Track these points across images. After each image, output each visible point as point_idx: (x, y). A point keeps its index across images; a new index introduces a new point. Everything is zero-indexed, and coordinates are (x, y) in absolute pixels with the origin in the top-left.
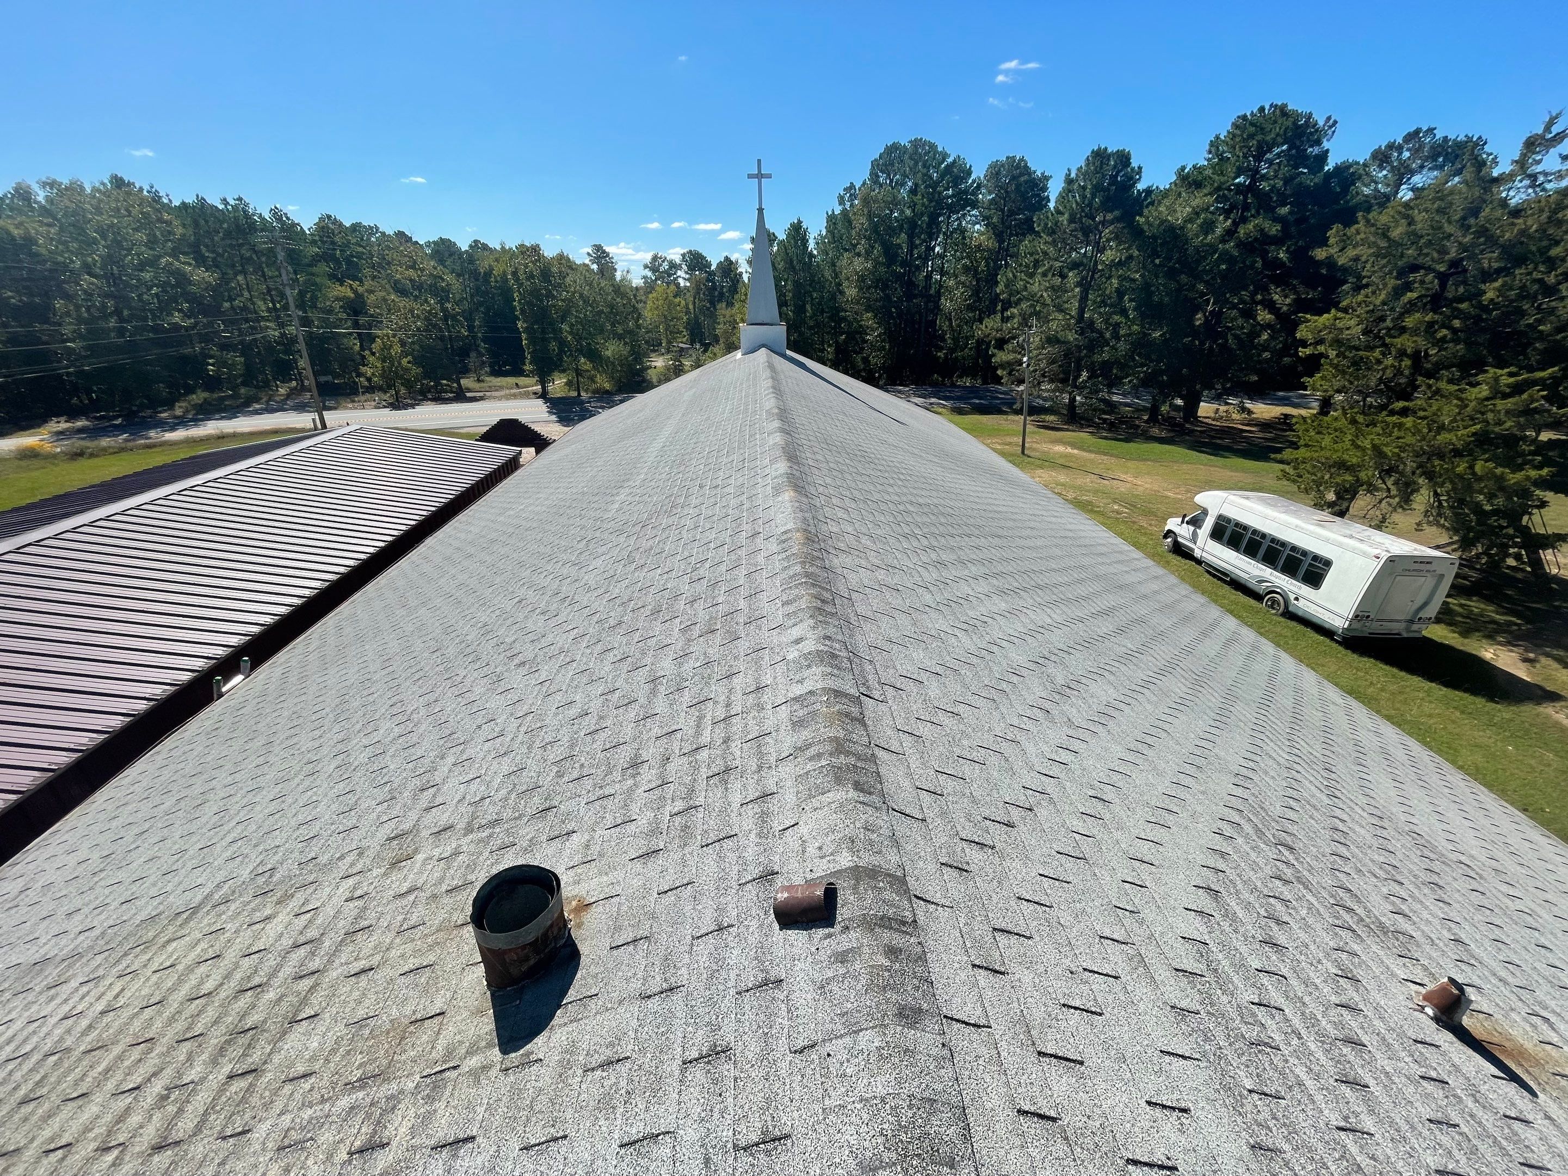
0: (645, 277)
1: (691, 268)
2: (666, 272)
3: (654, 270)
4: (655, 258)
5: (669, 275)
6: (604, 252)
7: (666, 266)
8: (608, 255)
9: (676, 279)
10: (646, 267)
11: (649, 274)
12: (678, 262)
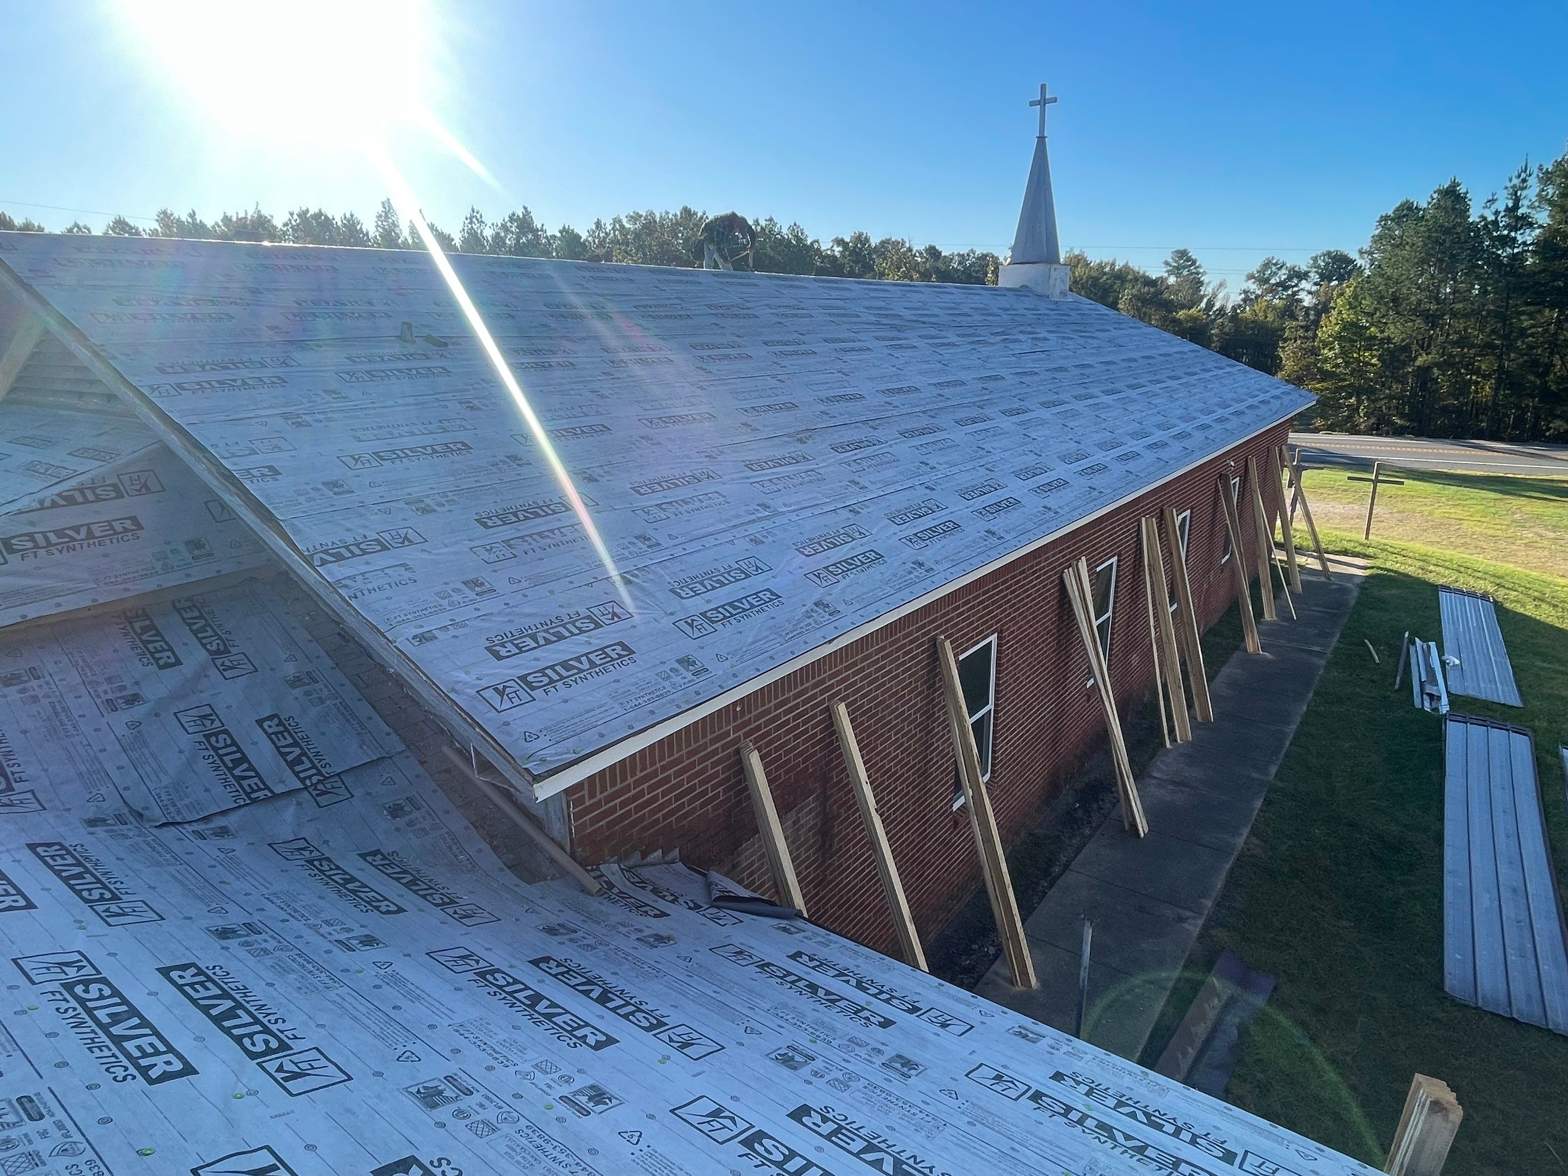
0: (1245, 292)
1: (1325, 276)
2: (1278, 285)
3: (1263, 281)
4: (1267, 265)
5: (1286, 288)
6: (1189, 259)
7: (1283, 275)
8: (1194, 262)
9: (1294, 294)
10: (1251, 277)
11: (1252, 286)
12: (1304, 268)
